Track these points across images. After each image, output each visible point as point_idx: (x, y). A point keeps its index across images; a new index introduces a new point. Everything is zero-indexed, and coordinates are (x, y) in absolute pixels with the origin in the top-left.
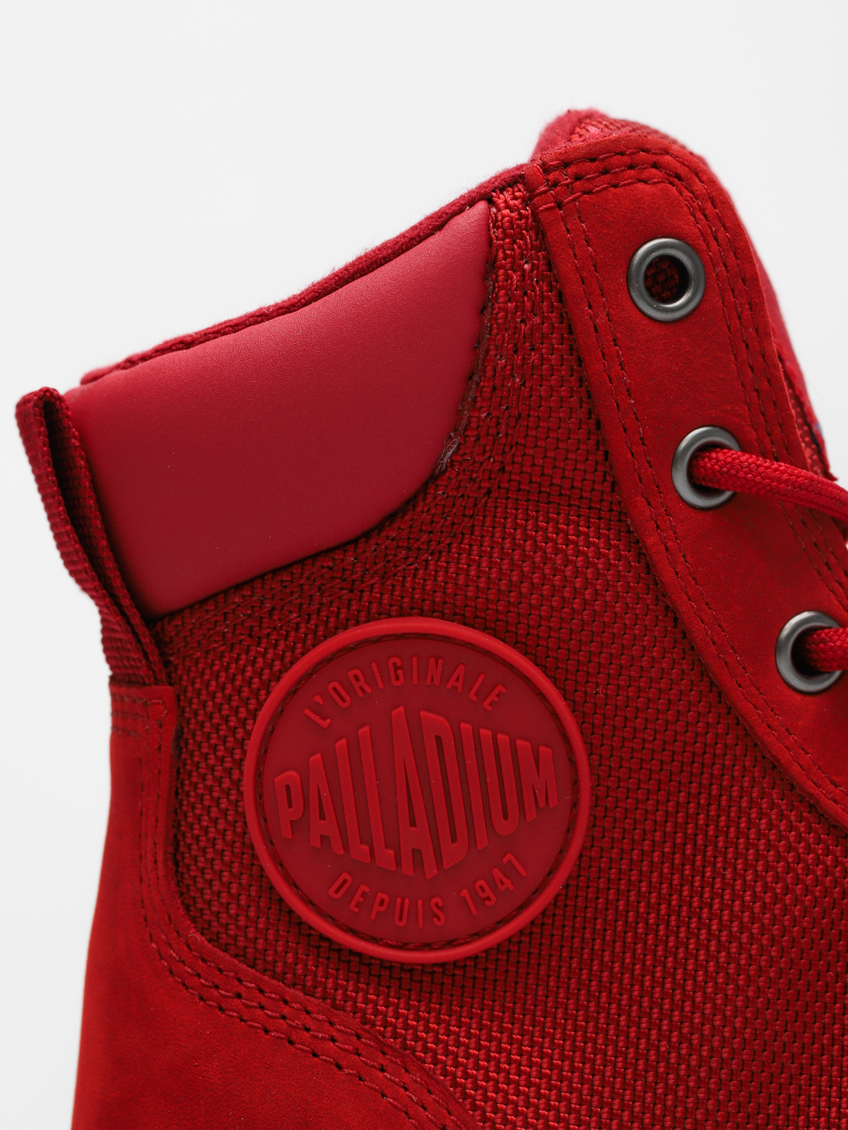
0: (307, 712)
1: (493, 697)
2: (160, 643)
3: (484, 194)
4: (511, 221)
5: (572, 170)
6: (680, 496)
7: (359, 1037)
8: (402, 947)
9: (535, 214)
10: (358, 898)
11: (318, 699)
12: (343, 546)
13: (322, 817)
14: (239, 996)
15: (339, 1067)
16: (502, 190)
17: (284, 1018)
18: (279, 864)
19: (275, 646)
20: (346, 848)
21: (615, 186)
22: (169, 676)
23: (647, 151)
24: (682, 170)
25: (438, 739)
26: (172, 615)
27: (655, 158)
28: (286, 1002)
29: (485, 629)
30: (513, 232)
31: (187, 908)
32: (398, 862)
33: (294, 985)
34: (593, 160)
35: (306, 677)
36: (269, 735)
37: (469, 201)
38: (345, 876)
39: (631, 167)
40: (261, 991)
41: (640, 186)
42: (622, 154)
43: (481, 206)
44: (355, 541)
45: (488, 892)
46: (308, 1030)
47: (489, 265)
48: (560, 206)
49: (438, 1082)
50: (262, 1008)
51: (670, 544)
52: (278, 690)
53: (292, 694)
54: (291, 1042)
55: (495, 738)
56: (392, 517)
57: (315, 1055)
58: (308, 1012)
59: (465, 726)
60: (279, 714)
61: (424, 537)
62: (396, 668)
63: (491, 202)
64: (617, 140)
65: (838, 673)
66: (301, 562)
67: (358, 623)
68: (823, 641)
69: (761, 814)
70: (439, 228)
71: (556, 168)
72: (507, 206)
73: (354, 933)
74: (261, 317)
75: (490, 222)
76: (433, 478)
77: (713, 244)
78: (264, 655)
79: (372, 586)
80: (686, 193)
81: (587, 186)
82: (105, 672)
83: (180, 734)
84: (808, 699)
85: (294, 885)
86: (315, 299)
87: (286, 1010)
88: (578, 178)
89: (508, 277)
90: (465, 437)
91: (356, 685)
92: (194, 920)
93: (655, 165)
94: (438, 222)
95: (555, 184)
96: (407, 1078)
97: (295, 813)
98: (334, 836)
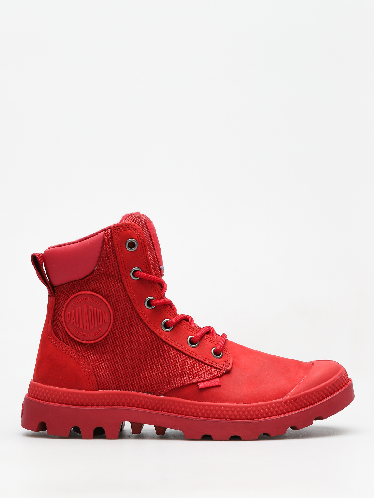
0: (72, 304)
1: (99, 304)
2: (54, 291)
3: (104, 230)
4: (107, 235)
5: (118, 227)
6: (131, 278)
7: (75, 353)
8: (84, 340)
9: (111, 234)
10: (77, 332)
11: (74, 302)
12: (80, 280)
13: (73, 320)
14: (59, 345)
15: (72, 357)
16: (107, 229)
17: (65, 349)
18: (67, 326)
19: (69, 293)
20: (76, 325)
21: (125, 230)
22: (55, 296)
23: (131, 225)
24: (136, 228)
25: (91, 310)
26: (56, 287)
27: (132, 226)
28: (65, 347)
29: (99, 294)
30: (108, 236)
31: (54, 331)
32: (84, 328)
33: (67, 345)
34: (122, 226)
35: (73, 298)
36: (66, 307)
37: (102, 231)
38: (76, 329)
39: (128, 228)
40: (62, 345)
41: (129, 230)
42: (127, 225)
43: (104, 232)
44: (82, 279)
45: (96, 334)
46: (68, 351)
47: (104, 241)
48: (115, 233)
49: (86, 361)
50: (62, 347)
51: (128, 285)
52: (68, 301)
53: (70, 301)
54: (65, 353)
55: (99, 310)
56: (87, 276)
57: (69, 355)
58: (68, 349)
59: (95, 308)
60: (68, 304)
61: (92, 280)
62: (86, 299)
63: (105, 231)
64: (126, 223)
65: (154, 307)
66: (74, 281)
67: (81, 291)
68: (152, 301)
69: (143, 329)
70: (97, 234)
71: (116, 227)
72: (107, 232)
73: (77, 338)
74: (71, 243)
75: (105, 234)
76: (94, 271)
77: (140, 240)
78: (68, 294)
79: (84, 286)
80: (137, 232)
81: (120, 230)
82: (48, 294)
83: (55, 305)
84: (149, 310)
85: (68, 329)
86: (79, 242)
87: (65, 348)
88: (119, 229)
89: (106, 243)
90: (98, 266)
91: (80, 301)
92: (54, 333)
93: (132, 227)
94: (97, 233)
95: (115, 230)
96: (82, 360)
97: (69, 319)
98: (75, 323)
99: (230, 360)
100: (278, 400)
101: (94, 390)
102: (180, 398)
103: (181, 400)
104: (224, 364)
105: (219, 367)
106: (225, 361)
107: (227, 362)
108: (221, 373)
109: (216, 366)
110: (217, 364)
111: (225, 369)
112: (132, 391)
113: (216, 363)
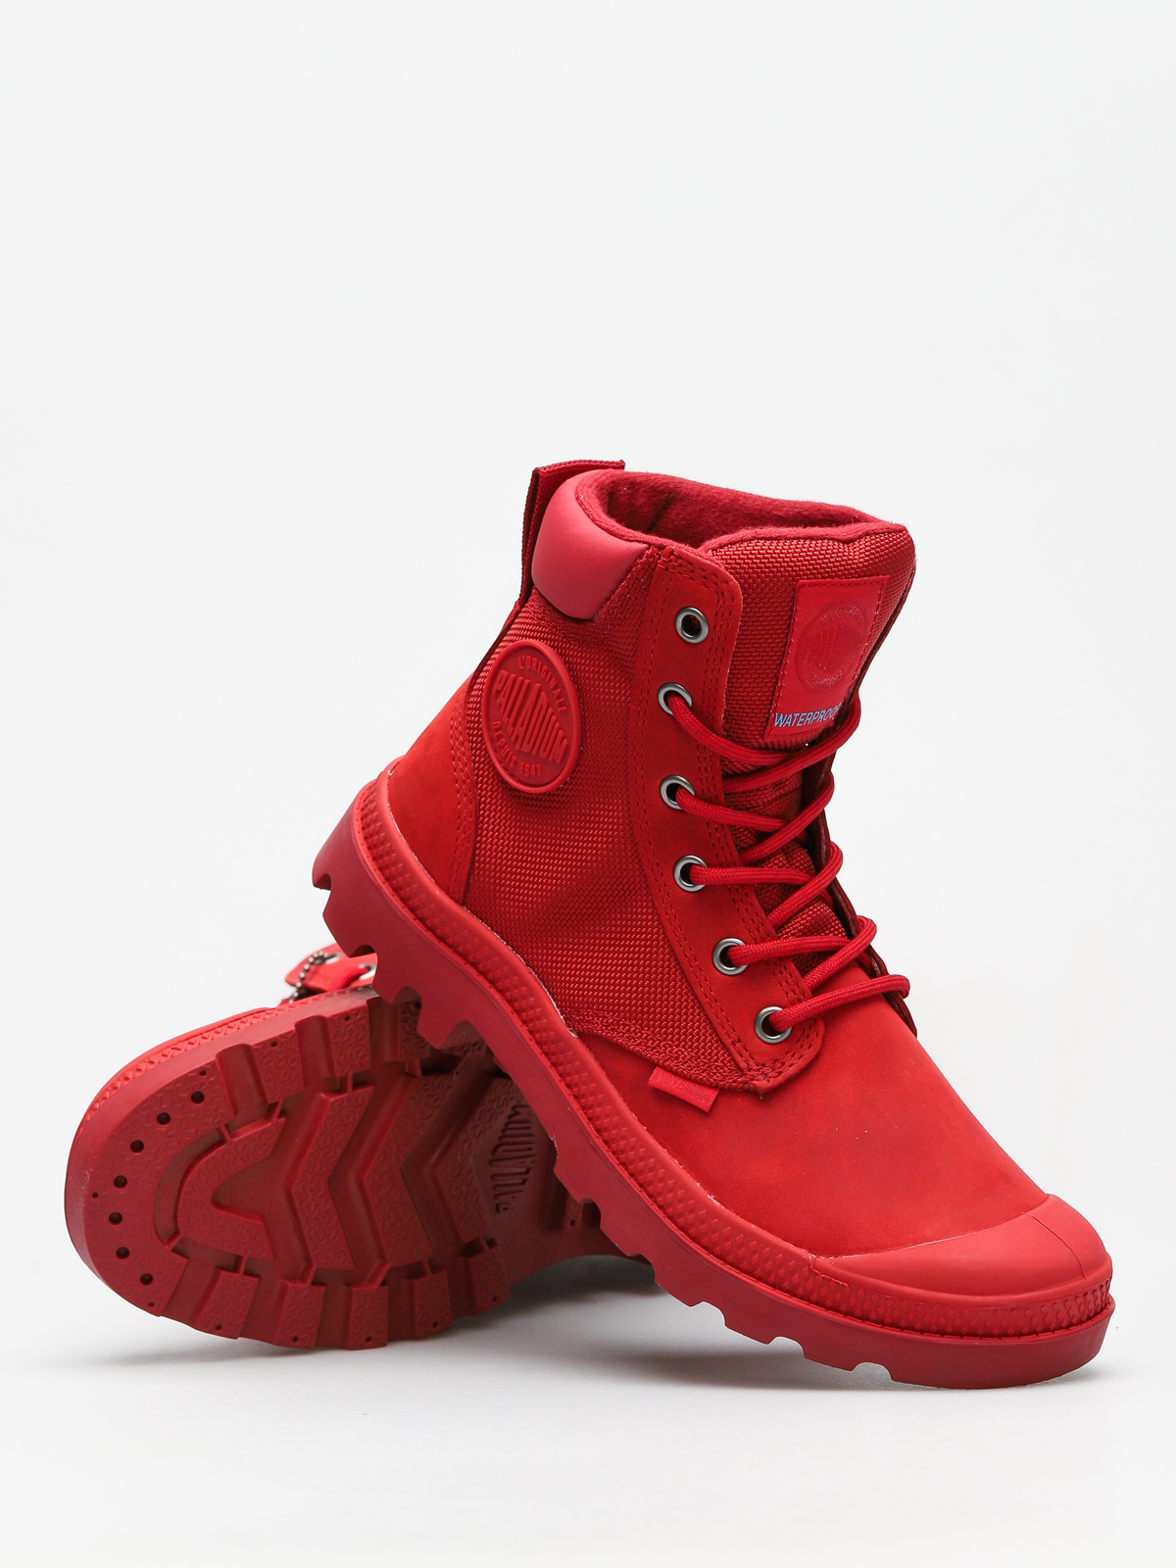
0: (519, 659)
1: (563, 708)
4: (647, 561)
8: (500, 763)
9: (657, 566)
10: (498, 734)
11: (523, 657)
13: (504, 697)
20: (503, 713)
25: (542, 705)
30: (645, 565)
32: (512, 734)
35: (525, 647)
36: (509, 654)
38: (499, 722)
45: (528, 771)
47: (629, 569)
48: (666, 570)
53: (519, 647)
55: (555, 722)
59: (550, 710)
60: (514, 651)
62: (545, 670)
73: (492, 745)
75: (642, 555)
84: (664, 805)
89: (632, 579)
91: (532, 664)
97: (499, 687)
98: (503, 705)
99: (791, 1065)
100: (803, 1252)
101: (451, 898)
102: (603, 1067)
103: (601, 1075)
104: (764, 1065)
105: (743, 1065)
106: (776, 1061)
107: (779, 1065)
108: (735, 1082)
109: (738, 1058)
110: (745, 1054)
111: (752, 1080)
112: (528, 965)
113: (746, 1050)
